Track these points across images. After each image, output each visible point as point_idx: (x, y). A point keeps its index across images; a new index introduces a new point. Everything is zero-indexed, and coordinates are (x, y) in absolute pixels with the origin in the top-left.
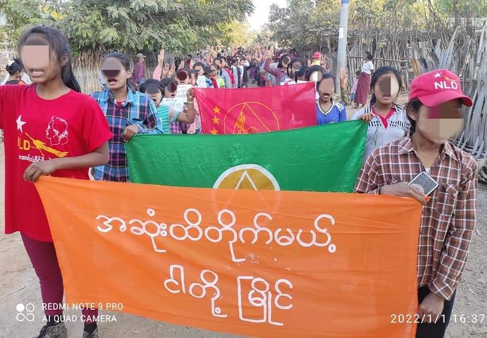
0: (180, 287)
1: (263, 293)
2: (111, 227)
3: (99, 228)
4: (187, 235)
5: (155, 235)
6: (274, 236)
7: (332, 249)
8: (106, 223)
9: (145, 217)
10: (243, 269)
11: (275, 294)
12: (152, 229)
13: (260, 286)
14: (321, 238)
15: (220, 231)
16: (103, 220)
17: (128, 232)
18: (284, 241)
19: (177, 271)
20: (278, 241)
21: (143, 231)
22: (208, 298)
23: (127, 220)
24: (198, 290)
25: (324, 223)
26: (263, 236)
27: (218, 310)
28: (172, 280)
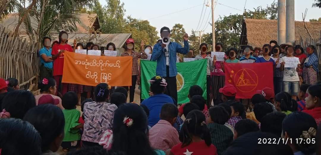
0: (89, 76)
1: (106, 77)
2: (78, 63)
3: (75, 63)
4: (93, 65)
5: (87, 65)
6: (109, 65)
7: (119, 67)
8: (77, 62)
9: (85, 61)
10: (103, 72)
11: (108, 76)
12: (86, 63)
13: (105, 75)
14: (118, 65)
15: (99, 64)
16: (76, 61)
17: (81, 64)
18: (111, 66)
19: (89, 73)
20: (110, 66)
21: (84, 64)
22: (95, 78)
23: (81, 62)
24: (93, 77)
25: (118, 62)
26: (107, 65)
27: (97, 81)
28: (88, 75)
